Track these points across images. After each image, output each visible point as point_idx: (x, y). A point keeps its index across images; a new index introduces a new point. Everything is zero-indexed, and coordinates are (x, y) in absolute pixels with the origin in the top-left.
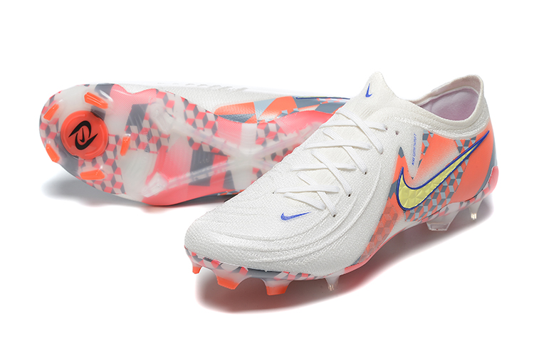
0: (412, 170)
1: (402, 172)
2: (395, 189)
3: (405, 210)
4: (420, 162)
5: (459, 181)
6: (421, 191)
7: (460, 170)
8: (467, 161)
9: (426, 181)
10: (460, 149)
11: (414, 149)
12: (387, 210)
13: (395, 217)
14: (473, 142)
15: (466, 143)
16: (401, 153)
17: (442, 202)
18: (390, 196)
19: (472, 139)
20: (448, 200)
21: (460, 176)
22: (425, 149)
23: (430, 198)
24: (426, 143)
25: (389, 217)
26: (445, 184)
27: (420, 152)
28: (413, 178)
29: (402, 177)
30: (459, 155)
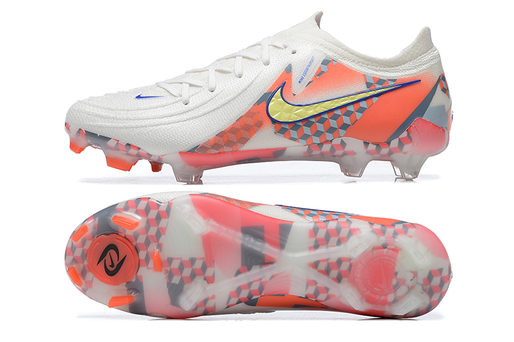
0: (297, 87)
1: (282, 85)
2: (267, 98)
3: (274, 121)
4: (310, 82)
5: (359, 115)
6: (301, 110)
7: (363, 104)
8: (375, 100)
9: (311, 102)
10: (369, 85)
11: (307, 69)
12: (250, 114)
13: (259, 125)
14: (391, 83)
15: (380, 81)
17: (331, 130)
18: (259, 102)
19: (389, 80)
20: (342, 132)
21: (361, 110)
22: (320, 73)
23: (313, 120)
24: (325, 68)
25: (250, 122)
26: (338, 112)
27: (314, 74)
28: (294, 95)
29: (280, 90)
30: (366, 89)
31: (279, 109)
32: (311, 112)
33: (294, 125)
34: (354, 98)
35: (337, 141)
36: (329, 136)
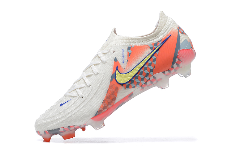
0: (123, 65)
1: (117, 68)
2: (114, 76)
3: (122, 84)
4: (127, 60)
5: (155, 63)
7: (154, 57)
8: (157, 53)
9: (133, 68)
10: (151, 48)
11: (123, 56)
12: (110, 87)
13: (117, 89)
14: (160, 43)
15: (155, 44)
16: (116, 60)
17: (147, 75)
18: (111, 80)
19: (159, 42)
20: (152, 73)
21: (154, 60)
22: (129, 54)
23: (137, 75)
24: (130, 51)
25: (113, 90)
26: (146, 66)
27: (127, 56)
28: (124, 69)
29: (117, 70)
30: (152, 51)
31: (121, 79)
32: (135, 72)
33: (131, 81)
34: (149, 57)
35: (152, 78)
36: (147, 78)
